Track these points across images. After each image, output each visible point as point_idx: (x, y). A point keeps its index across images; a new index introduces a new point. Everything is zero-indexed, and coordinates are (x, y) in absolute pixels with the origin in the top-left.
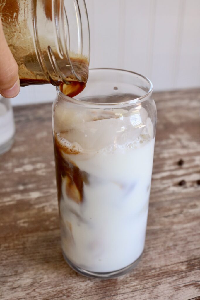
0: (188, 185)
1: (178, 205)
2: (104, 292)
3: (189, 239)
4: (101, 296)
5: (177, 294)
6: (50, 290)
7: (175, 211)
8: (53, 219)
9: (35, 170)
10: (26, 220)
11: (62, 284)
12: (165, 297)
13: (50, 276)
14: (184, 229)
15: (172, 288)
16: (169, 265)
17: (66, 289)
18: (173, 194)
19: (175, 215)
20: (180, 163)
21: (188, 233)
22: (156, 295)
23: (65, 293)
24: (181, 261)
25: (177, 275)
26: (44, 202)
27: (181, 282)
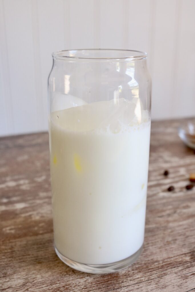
0: (177, 190)
1: (170, 207)
2: (107, 286)
3: (188, 234)
4: (103, 290)
5: (186, 282)
6: (45, 288)
7: (168, 212)
8: (41, 225)
9: (18, 186)
10: (13, 227)
11: (58, 282)
12: (174, 286)
13: (44, 275)
14: (180, 226)
15: (180, 277)
16: (172, 257)
17: (64, 287)
18: (164, 198)
19: (169, 215)
20: (166, 174)
21: (185, 229)
22: (163, 285)
23: (62, 290)
24: (184, 253)
25: (182, 265)
26: (30, 211)
27: (188, 271)
